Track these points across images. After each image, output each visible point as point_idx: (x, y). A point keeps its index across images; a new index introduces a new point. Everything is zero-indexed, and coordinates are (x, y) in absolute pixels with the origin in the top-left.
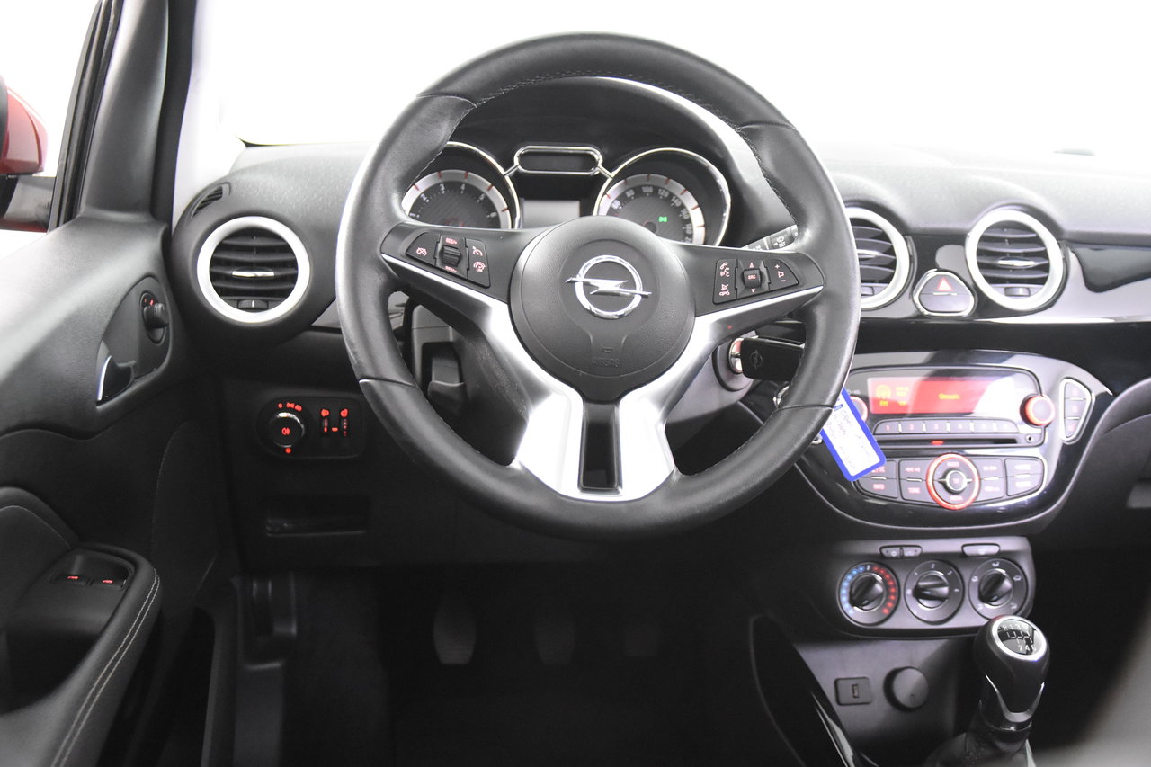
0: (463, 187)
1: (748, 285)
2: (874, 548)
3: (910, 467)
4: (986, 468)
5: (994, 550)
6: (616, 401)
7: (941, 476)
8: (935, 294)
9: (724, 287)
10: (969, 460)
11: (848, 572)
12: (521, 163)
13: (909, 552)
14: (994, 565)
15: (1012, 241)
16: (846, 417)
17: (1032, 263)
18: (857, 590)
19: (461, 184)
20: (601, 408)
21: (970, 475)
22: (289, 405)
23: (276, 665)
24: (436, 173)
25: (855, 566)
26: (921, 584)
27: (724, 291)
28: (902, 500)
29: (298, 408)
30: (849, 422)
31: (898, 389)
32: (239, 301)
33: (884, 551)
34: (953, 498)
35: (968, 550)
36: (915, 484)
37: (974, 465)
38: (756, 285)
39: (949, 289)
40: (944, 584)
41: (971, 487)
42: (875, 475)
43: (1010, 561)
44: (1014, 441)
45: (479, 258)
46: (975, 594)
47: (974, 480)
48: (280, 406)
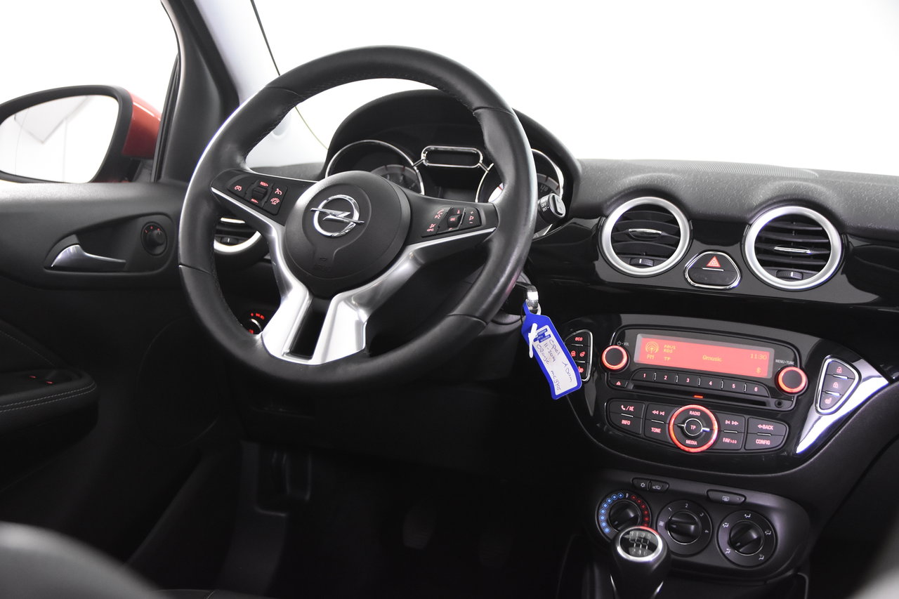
1: (451, 224)
2: (628, 478)
3: (656, 409)
4: (728, 422)
5: (740, 501)
6: (332, 297)
7: (680, 422)
8: (705, 269)
9: (432, 225)
10: (713, 413)
12: (428, 158)
13: (657, 487)
14: (746, 515)
15: (799, 232)
16: (554, 347)
17: (809, 252)
18: (614, 513)
20: (320, 302)
21: (709, 422)
23: (283, 515)
24: (383, 167)
26: (673, 519)
27: (431, 229)
28: (644, 437)
29: (262, 317)
30: (556, 351)
32: (222, 238)
33: (635, 481)
34: (689, 441)
35: (713, 495)
36: (657, 426)
37: (718, 418)
38: (454, 225)
39: (718, 265)
40: (694, 523)
41: (709, 435)
42: (624, 412)
43: (761, 515)
44: (763, 404)
45: (277, 196)
46: (723, 538)
47: (712, 430)
48: (252, 315)
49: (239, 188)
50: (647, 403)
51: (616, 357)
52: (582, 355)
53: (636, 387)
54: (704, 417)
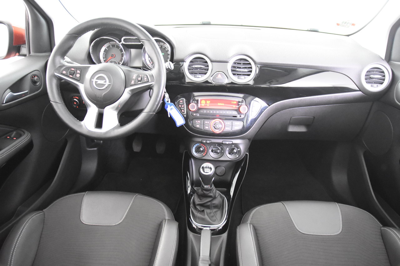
0: (116, 46)
1: (139, 81)
2: (200, 140)
3: (206, 121)
4: (227, 123)
5: (231, 143)
6: (104, 108)
7: (214, 125)
8: (217, 78)
9: (133, 81)
10: (222, 121)
11: (195, 145)
12: (124, 41)
13: (208, 142)
14: (233, 146)
15: (244, 64)
17: (246, 70)
18: (197, 149)
19: (115, 45)
20: (101, 110)
21: (221, 124)
22: (76, 97)
23: (96, 149)
25: (197, 143)
26: (213, 149)
27: (133, 83)
28: (204, 130)
29: (78, 98)
31: (207, 101)
33: (202, 141)
34: (216, 130)
35: (223, 142)
36: (207, 126)
37: (224, 122)
38: (140, 81)
39: (221, 77)
40: (219, 150)
41: (222, 128)
42: (197, 123)
43: (237, 145)
44: (236, 117)
45: (78, 73)
46: (227, 152)
47: (222, 126)
48: (74, 97)
49: (64, 72)
50: (204, 120)
51: (193, 107)
52: (183, 106)
53: (200, 115)
54: (220, 122)
